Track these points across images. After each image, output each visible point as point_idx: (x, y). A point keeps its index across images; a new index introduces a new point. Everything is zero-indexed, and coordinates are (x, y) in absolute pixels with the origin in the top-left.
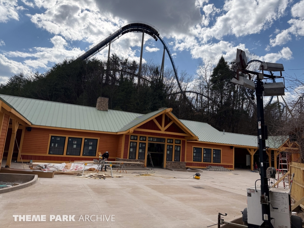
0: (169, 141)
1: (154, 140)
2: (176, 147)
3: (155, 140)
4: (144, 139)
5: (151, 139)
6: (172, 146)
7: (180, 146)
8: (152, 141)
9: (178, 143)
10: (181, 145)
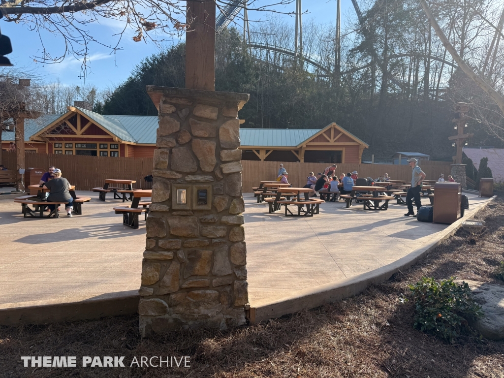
0: (102, 146)
1: (82, 147)
2: (112, 153)
3: (85, 146)
4: (71, 146)
5: (79, 146)
6: (107, 152)
7: (118, 152)
8: (81, 148)
9: (115, 149)
10: (119, 150)
